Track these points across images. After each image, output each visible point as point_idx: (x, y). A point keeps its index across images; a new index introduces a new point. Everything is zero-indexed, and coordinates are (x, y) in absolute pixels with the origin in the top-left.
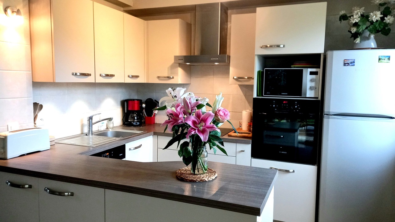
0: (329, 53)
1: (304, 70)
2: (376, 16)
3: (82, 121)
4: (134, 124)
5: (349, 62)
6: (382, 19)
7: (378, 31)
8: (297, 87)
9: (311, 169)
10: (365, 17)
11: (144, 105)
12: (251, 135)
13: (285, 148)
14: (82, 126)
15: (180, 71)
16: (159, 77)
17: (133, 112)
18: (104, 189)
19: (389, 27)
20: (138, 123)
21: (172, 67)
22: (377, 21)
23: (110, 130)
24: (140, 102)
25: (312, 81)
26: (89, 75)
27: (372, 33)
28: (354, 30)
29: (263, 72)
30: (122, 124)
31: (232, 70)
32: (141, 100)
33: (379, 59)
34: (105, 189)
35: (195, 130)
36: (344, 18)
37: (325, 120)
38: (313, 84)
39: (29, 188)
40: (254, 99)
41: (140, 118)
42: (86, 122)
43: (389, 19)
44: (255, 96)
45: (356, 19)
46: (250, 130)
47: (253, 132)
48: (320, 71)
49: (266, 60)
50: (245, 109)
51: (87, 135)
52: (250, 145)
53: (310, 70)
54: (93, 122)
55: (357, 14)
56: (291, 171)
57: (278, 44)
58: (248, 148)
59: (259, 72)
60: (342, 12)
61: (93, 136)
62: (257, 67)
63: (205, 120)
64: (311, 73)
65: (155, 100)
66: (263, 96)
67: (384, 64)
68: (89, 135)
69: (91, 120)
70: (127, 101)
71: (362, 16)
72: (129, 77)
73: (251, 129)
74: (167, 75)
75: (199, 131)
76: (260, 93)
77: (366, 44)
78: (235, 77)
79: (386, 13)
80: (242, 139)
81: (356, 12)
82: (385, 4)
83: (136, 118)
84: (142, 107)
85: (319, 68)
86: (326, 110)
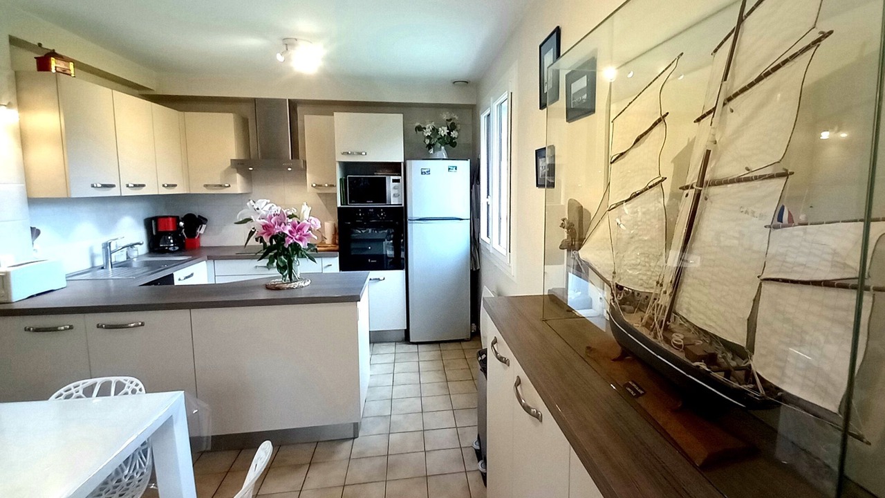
0: (408, 162)
1: (387, 177)
2: (443, 131)
3: (91, 249)
4: (171, 249)
5: (426, 171)
6: (449, 134)
7: (446, 144)
8: (381, 195)
9: (399, 275)
10: (435, 131)
11: (182, 224)
12: (337, 247)
13: (373, 257)
14: (93, 257)
15: (238, 177)
16: (206, 186)
17: (167, 233)
18: (188, 310)
19: (456, 140)
20: (177, 248)
21: (227, 173)
22: (445, 135)
23: (135, 259)
24: (177, 219)
25: (394, 188)
26: (113, 186)
27: (442, 145)
28: (428, 141)
29: (345, 180)
30: (148, 251)
31: (310, 178)
32: (178, 217)
33: (449, 169)
34: (190, 309)
35: (292, 238)
36: (419, 129)
37: (409, 225)
38: (396, 192)
39: (70, 328)
40: (339, 208)
41: (179, 241)
42: (99, 250)
43: (454, 134)
44: (339, 205)
45: (428, 133)
46: (335, 243)
47: (340, 244)
48: (401, 178)
49: (347, 167)
50: (327, 221)
51: (103, 268)
52: (338, 258)
53: (392, 178)
54: (113, 248)
55: (429, 128)
56: (381, 278)
57: (360, 151)
58: (335, 262)
59: (341, 179)
60: (417, 124)
61: (114, 269)
62: (339, 175)
63: (300, 229)
64: (394, 181)
65: (199, 216)
66: (347, 205)
67: (453, 173)
68: (106, 268)
69: (108, 247)
70: (156, 219)
71: (433, 129)
72: (164, 186)
73: (337, 241)
74: (219, 183)
75: (296, 239)
76: (344, 201)
77: (438, 155)
78: (314, 185)
79: (452, 127)
80: (328, 253)
81: (428, 125)
82: (451, 120)
83: (172, 241)
84: (178, 226)
85: (401, 175)
86: (409, 216)
